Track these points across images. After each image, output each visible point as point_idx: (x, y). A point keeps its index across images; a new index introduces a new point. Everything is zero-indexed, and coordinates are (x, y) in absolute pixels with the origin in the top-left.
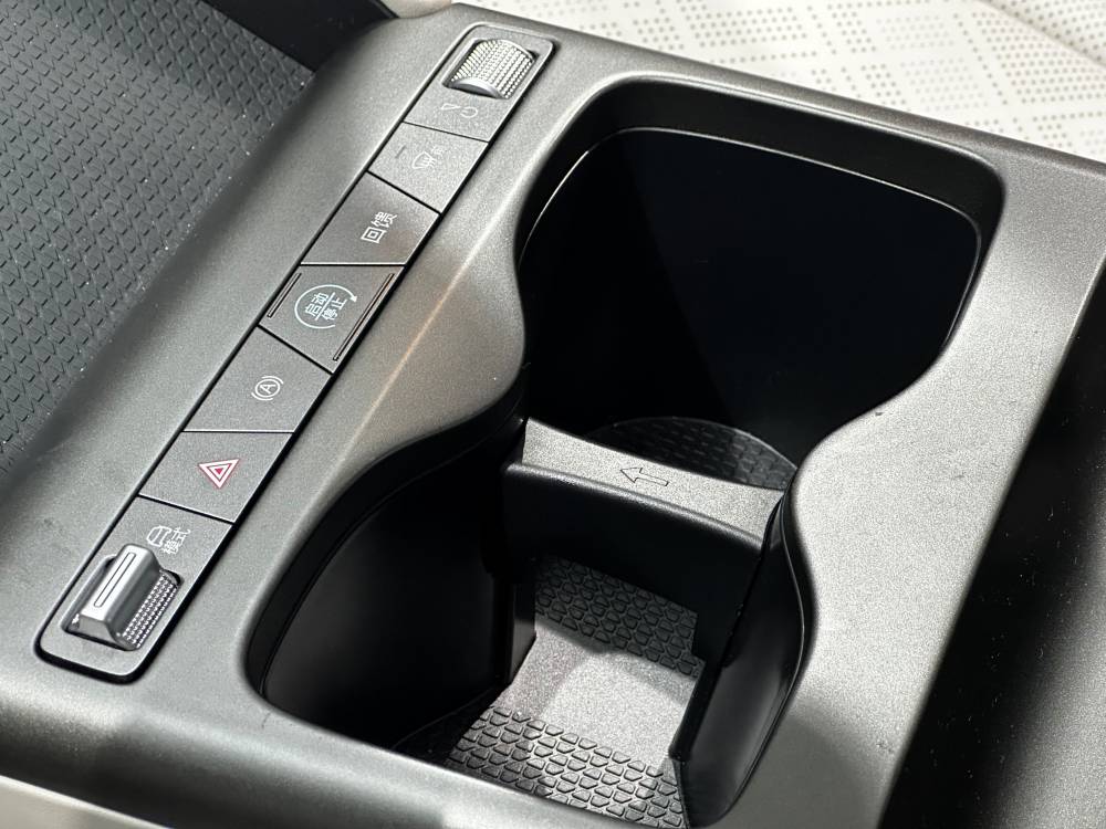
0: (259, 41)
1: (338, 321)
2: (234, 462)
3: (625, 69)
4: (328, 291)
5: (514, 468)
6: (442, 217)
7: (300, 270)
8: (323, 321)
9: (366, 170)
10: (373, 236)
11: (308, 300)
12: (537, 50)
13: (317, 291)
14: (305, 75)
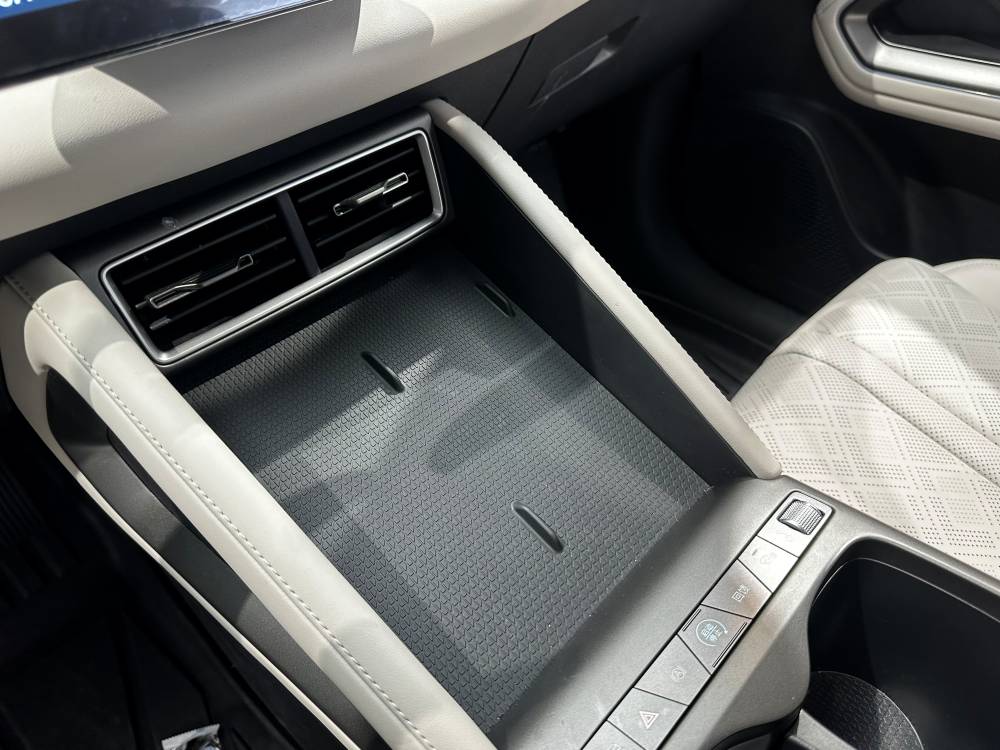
0: (688, 468)
1: (717, 642)
2: (657, 715)
3: (866, 531)
4: (714, 624)
5: (792, 737)
6: (773, 595)
7: (700, 607)
8: (709, 642)
9: (737, 558)
10: (737, 597)
11: (703, 627)
12: (824, 511)
13: (708, 623)
14: (706, 487)
